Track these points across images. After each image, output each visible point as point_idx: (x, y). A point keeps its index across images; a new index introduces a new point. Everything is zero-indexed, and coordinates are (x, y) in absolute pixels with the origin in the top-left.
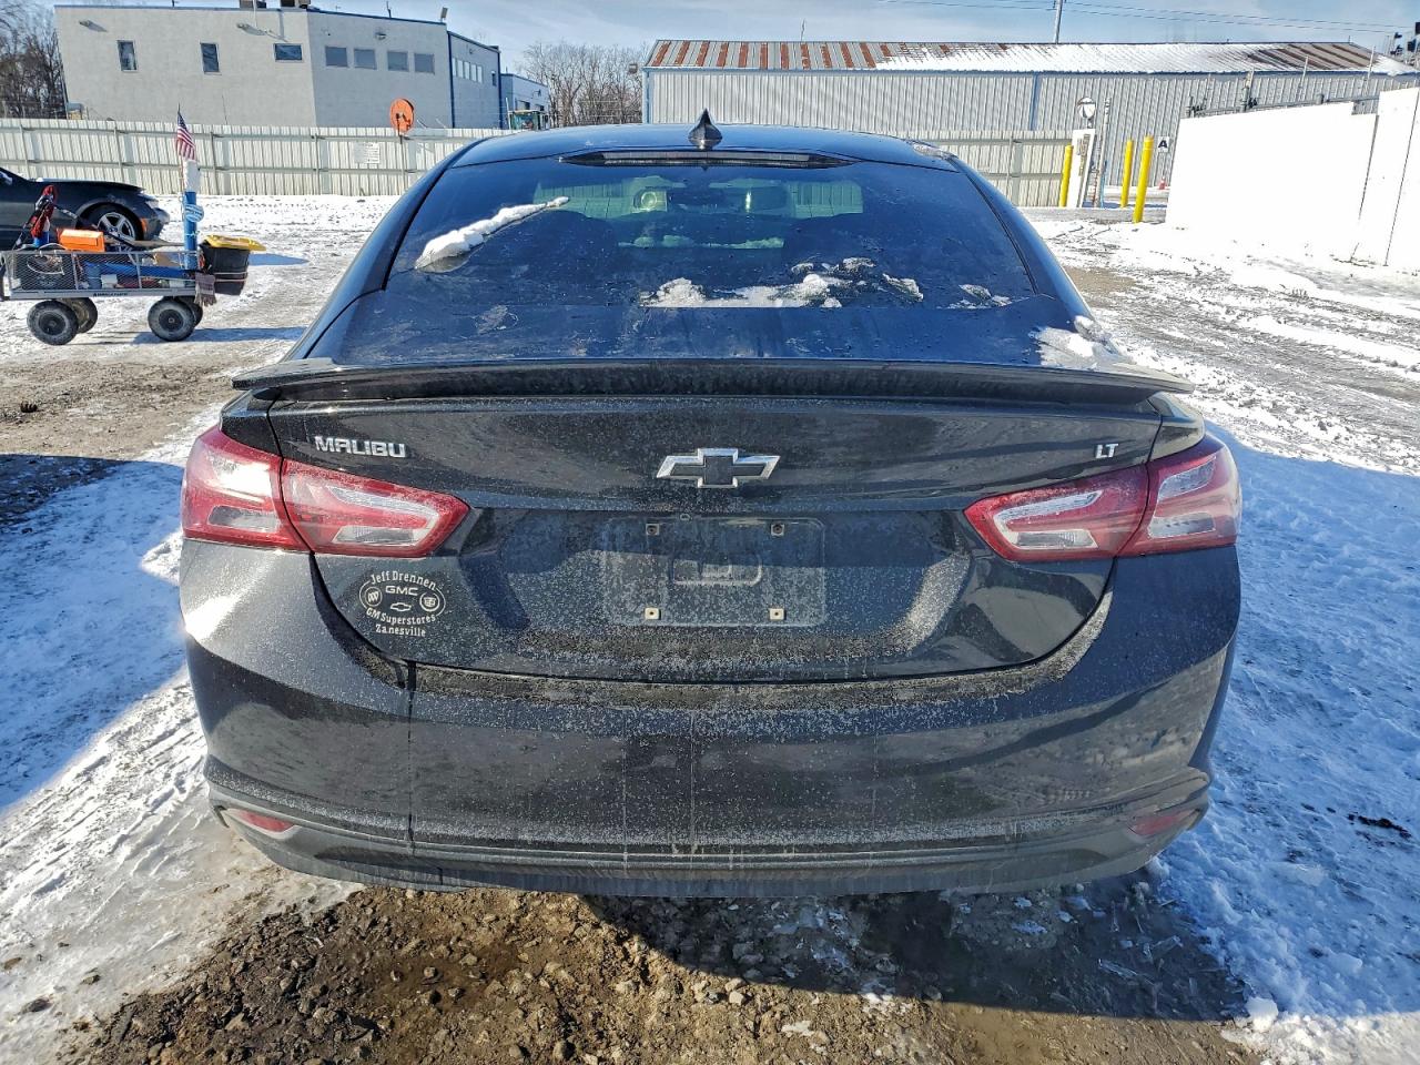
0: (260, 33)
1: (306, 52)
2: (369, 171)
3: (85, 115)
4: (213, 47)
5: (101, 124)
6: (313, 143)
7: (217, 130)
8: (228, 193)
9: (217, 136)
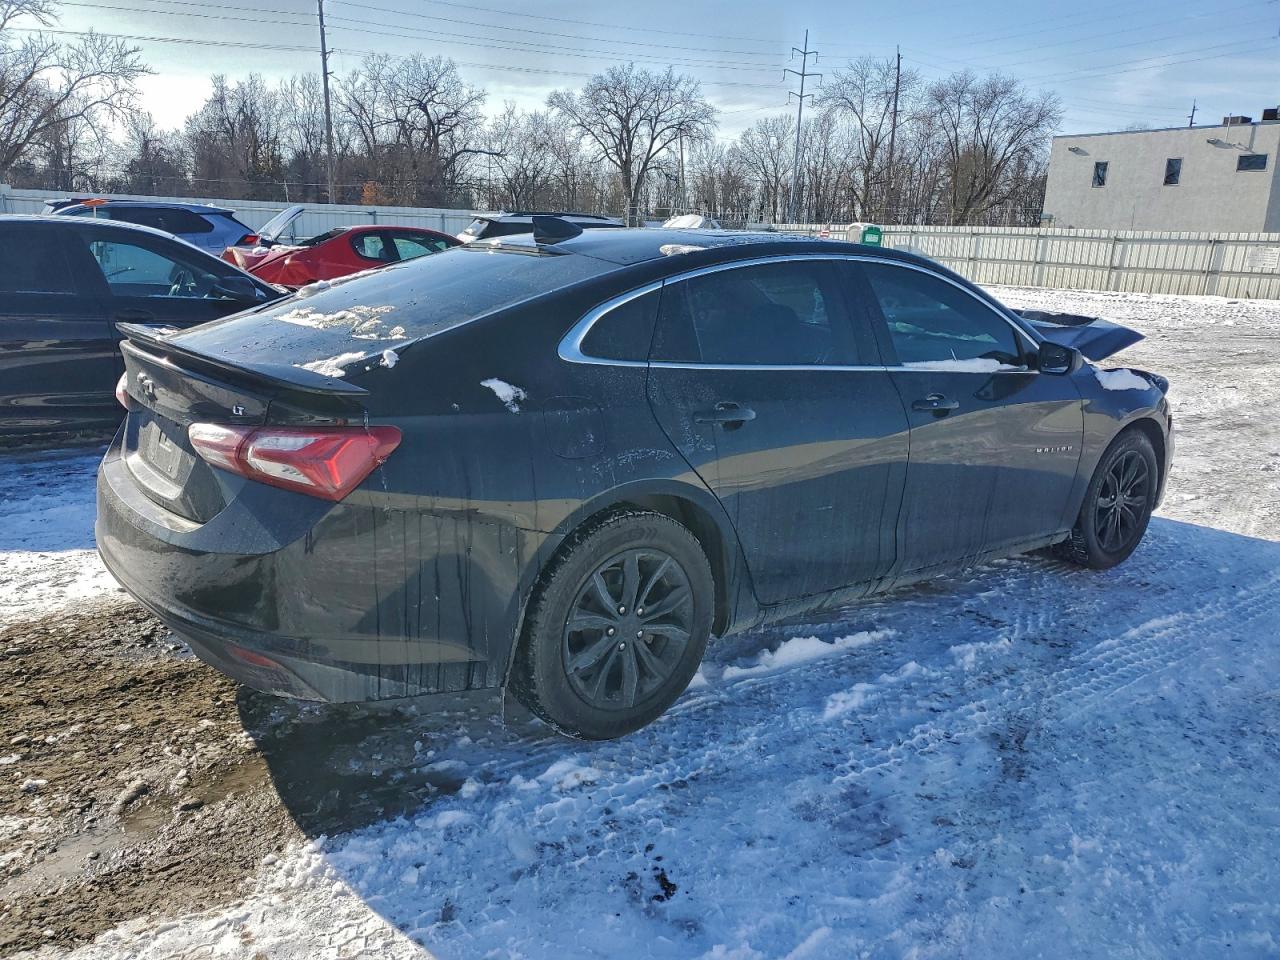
0: (1230, 146)
1: (1271, 163)
2: (1262, 274)
3: (1052, 224)
4: (1178, 161)
5: (1065, 232)
6: (1209, 248)
7: (1121, 235)
8: (1116, 290)
9: (1120, 240)
